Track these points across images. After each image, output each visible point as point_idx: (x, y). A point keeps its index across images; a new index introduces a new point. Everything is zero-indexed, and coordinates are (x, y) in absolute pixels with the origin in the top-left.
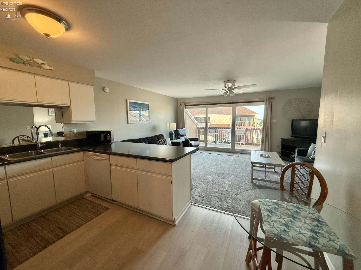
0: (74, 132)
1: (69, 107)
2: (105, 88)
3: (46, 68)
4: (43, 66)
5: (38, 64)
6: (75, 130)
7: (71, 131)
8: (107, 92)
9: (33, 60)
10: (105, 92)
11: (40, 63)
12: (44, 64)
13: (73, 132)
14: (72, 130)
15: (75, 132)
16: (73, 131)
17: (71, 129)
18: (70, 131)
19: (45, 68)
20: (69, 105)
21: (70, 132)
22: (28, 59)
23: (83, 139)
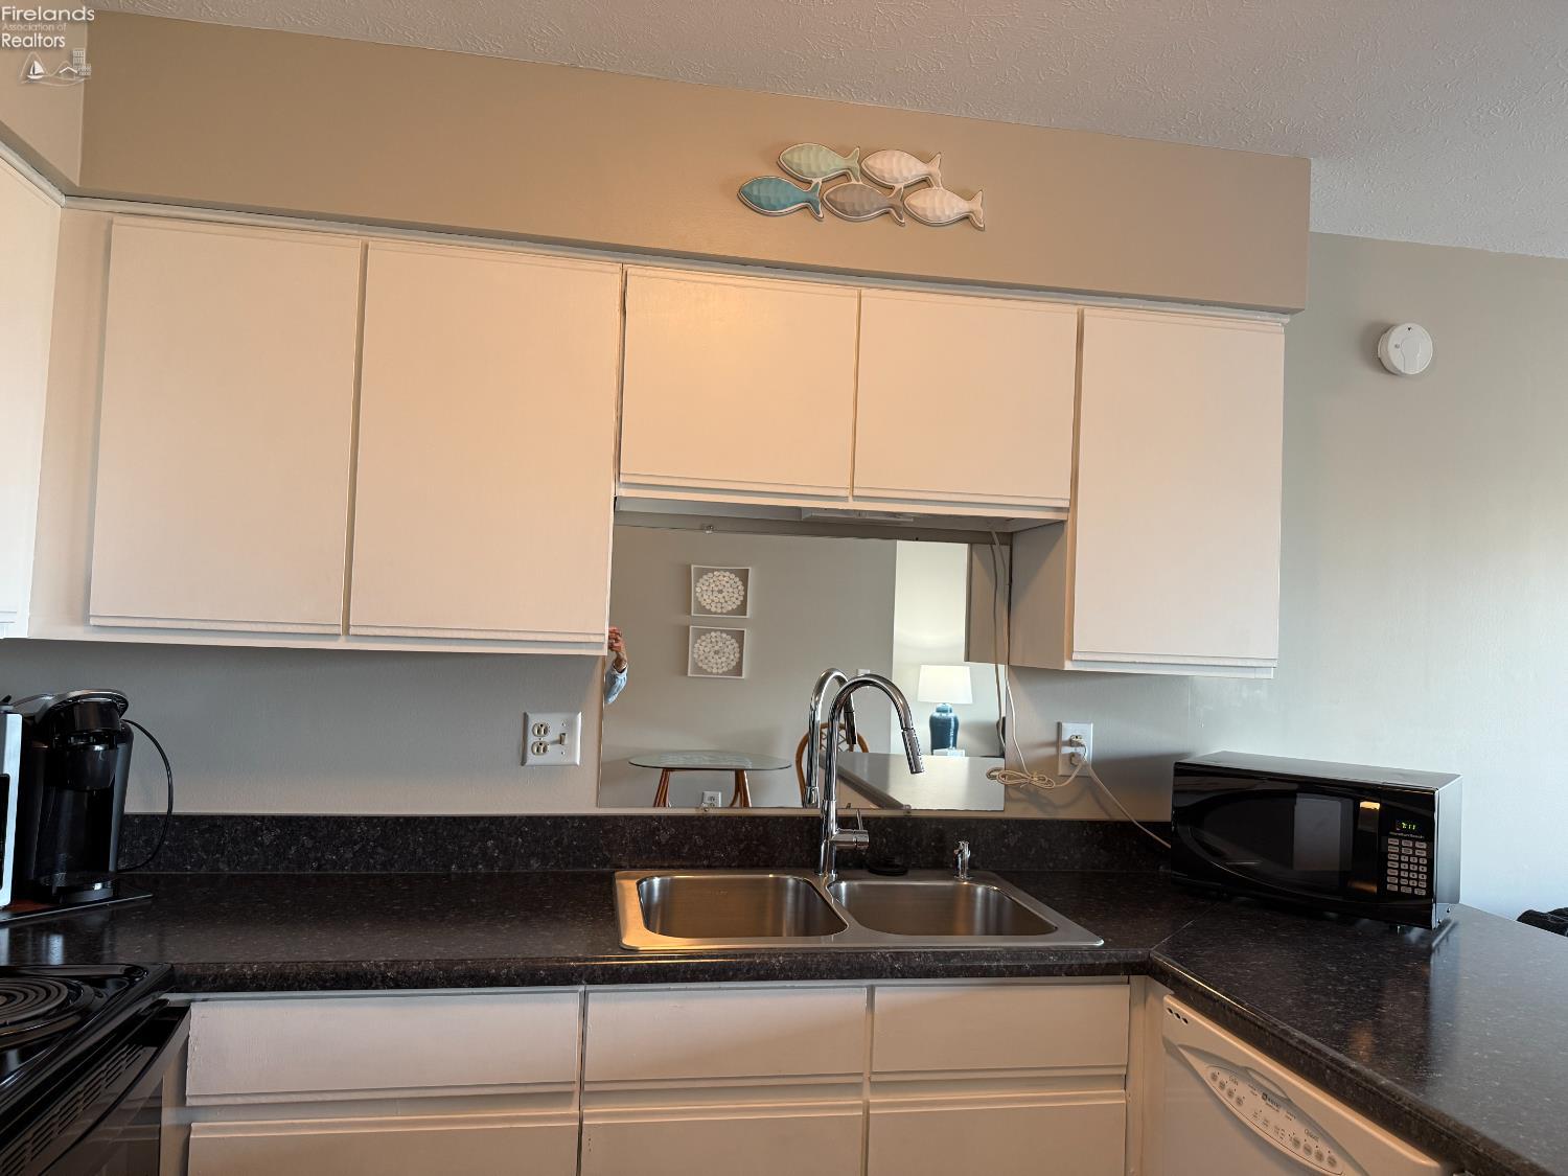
0: (1079, 750)
1: (1062, 522)
2: (1395, 337)
3: (938, 213)
4: (920, 201)
5: (892, 188)
6: (1088, 736)
7: (1057, 743)
8: (1410, 372)
9: (862, 171)
10: (1383, 376)
11: (898, 186)
12: (925, 182)
13: (1072, 755)
14: (1066, 737)
15: (1087, 753)
16: (1071, 743)
17: (1059, 725)
18: (1053, 737)
19: (929, 214)
20: (1059, 509)
21: (1052, 751)
22: (836, 163)
23: (1146, 824)
